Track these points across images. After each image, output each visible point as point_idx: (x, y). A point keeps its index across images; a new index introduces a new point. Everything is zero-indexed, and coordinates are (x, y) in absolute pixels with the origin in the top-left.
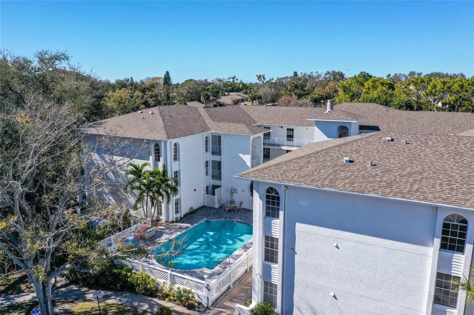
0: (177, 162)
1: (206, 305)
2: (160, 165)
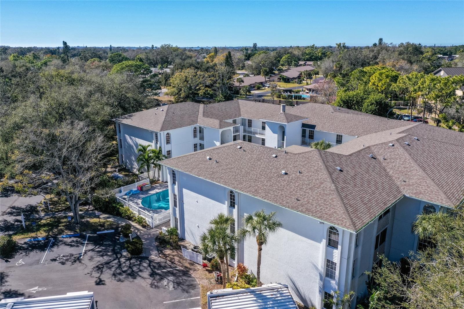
0: (169, 145)
1: (151, 227)
2: (158, 146)
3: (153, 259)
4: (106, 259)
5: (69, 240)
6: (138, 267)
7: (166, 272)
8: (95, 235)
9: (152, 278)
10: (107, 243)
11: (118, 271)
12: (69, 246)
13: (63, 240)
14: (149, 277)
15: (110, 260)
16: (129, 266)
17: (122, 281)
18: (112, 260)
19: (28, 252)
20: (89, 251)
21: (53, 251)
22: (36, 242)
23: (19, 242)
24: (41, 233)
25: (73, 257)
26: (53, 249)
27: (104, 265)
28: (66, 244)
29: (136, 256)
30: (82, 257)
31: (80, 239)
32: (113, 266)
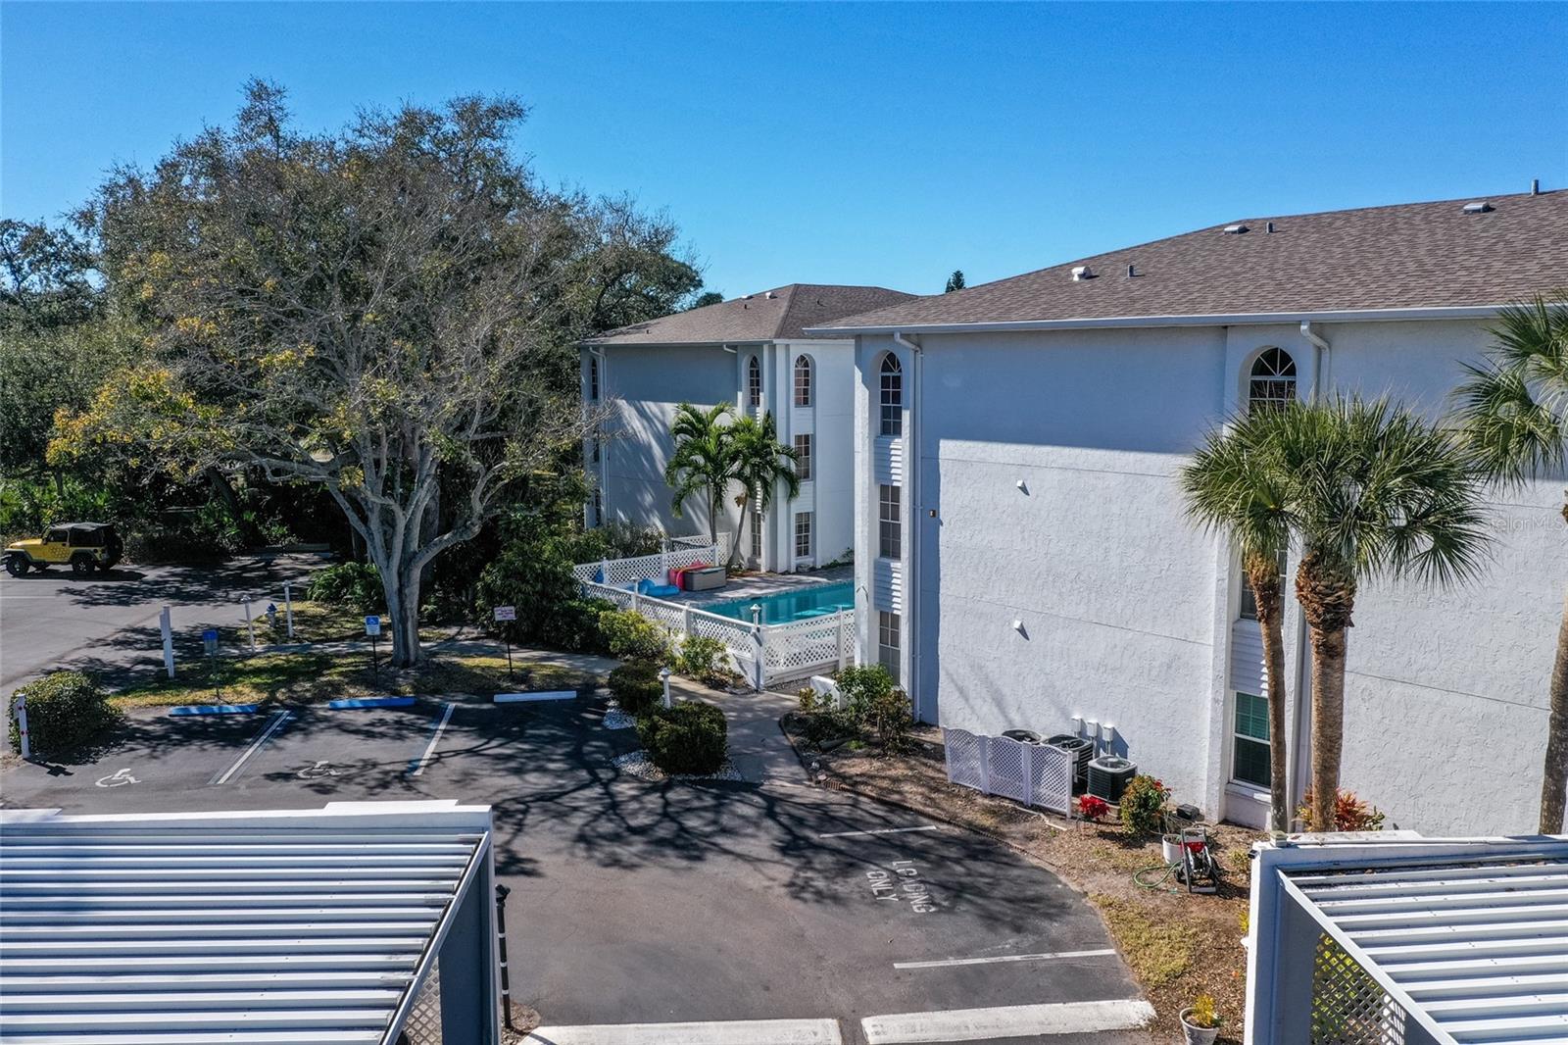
0: (807, 411)
1: (754, 686)
2: (761, 412)
3: (782, 790)
4: (536, 782)
5: (362, 718)
6: (709, 815)
7: (869, 842)
8: (486, 706)
9: (795, 863)
10: (544, 732)
11: (605, 827)
12: (361, 737)
13: (333, 716)
14: (777, 856)
15: (561, 786)
16: (660, 811)
17: (632, 867)
18: (570, 788)
19: (161, 748)
20: (457, 753)
21: (280, 749)
22: (209, 720)
23: (133, 716)
24: (241, 693)
25: (376, 770)
26: (281, 743)
27: (530, 804)
28: (343, 728)
29: (693, 778)
30: (418, 773)
31: (412, 717)
32: (576, 809)
